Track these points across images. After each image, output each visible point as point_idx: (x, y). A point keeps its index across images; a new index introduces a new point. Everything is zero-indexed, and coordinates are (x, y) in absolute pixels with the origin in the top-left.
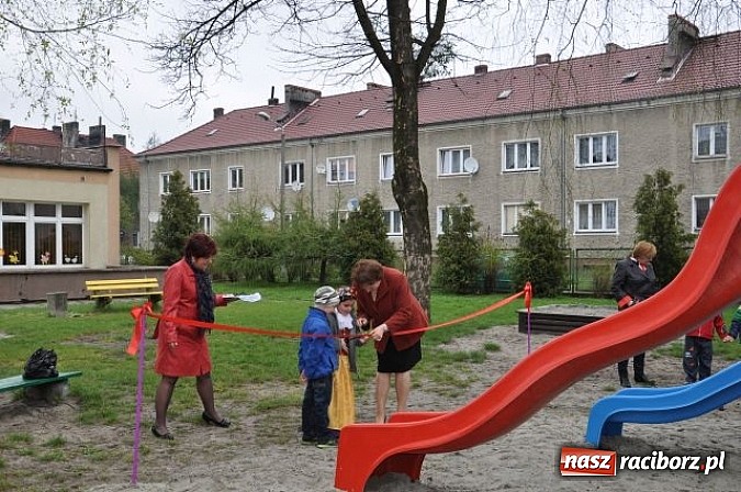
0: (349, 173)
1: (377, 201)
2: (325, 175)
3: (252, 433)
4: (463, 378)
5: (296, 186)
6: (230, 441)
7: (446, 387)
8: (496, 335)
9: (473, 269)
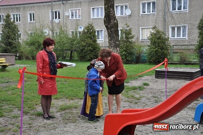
0: (79, 15)
1: (93, 27)
2: (69, 16)
3: (60, 119)
4: (137, 96)
5: (57, 21)
6: (53, 122)
7: (131, 100)
8: (146, 80)
9: (131, 54)
